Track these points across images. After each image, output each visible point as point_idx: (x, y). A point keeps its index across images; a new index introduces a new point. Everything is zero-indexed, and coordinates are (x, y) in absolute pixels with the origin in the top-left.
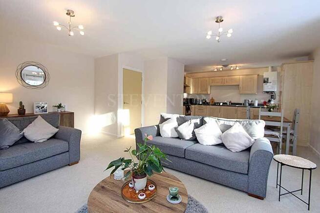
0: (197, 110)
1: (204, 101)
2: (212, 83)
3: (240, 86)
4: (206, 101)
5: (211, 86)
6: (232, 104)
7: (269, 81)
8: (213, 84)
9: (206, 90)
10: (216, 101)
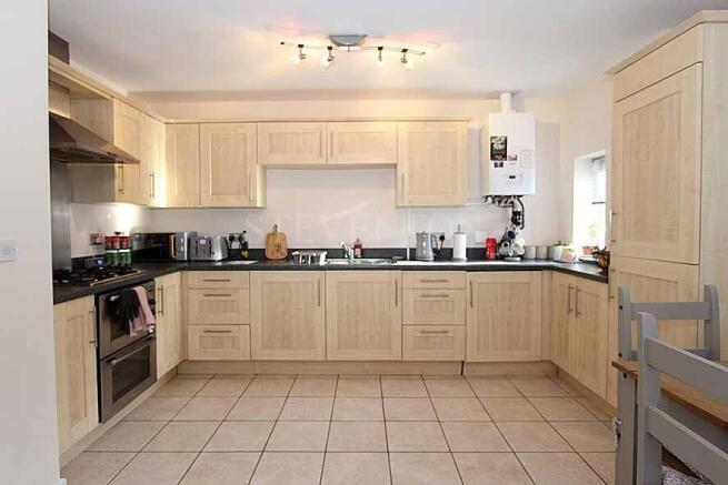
0: (195, 298)
1: (236, 245)
2: (272, 149)
3: (403, 169)
4: (245, 246)
5: (265, 168)
6: (365, 253)
7: (509, 153)
8: (278, 159)
9: (245, 189)
10: (295, 242)
